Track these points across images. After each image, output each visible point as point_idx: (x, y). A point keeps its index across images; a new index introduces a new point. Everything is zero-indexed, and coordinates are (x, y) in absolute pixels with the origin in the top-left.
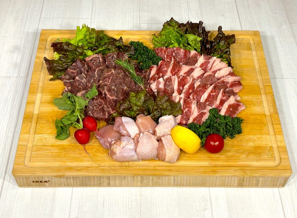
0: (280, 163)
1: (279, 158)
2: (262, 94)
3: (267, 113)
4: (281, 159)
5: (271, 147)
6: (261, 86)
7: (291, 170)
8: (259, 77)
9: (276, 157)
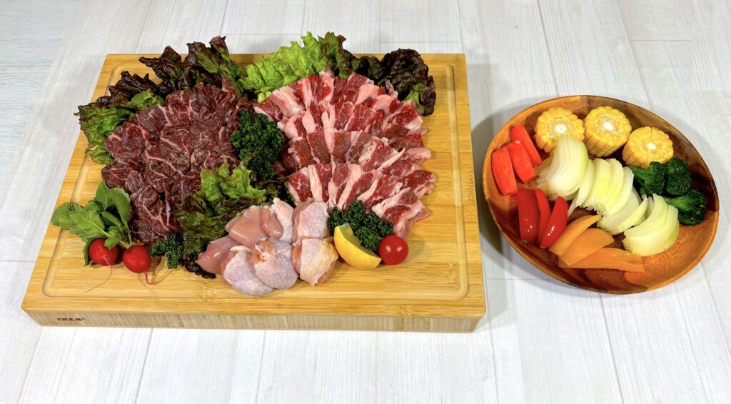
0: (467, 293)
1: (466, 285)
2: (454, 168)
3: (458, 203)
4: (469, 286)
5: (456, 265)
6: (454, 154)
7: (483, 306)
8: (453, 138)
9: (462, 283)
